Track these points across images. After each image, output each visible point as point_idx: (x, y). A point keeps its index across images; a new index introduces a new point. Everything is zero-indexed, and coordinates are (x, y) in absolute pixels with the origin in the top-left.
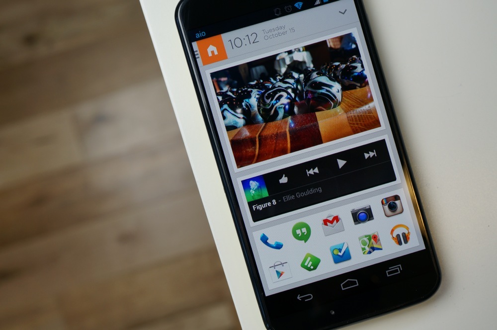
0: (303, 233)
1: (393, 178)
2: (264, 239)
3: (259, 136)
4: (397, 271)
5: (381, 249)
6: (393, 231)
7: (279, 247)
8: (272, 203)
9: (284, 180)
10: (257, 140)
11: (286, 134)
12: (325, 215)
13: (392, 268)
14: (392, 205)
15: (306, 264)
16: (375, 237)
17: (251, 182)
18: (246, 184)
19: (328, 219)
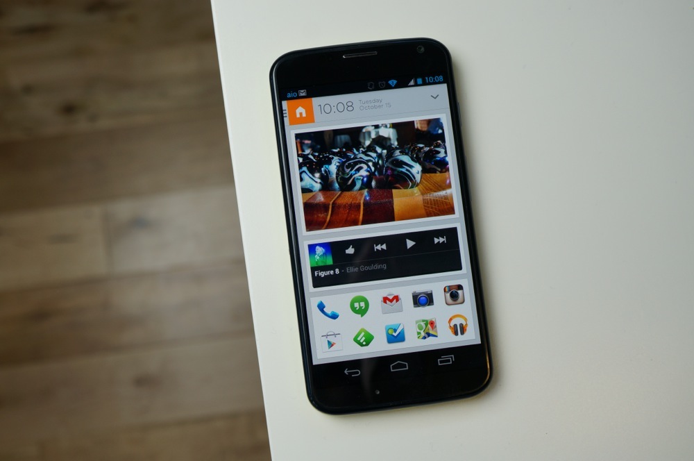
0: (360, 307)
1: (458, 267)
2: (321, 307)
3: (333, 203)
4: (449, 361)
5: (437, 336)
6: (451, 320)
7: (334, 317)
8: (335, 272)
9: (350, 251)
10: (331, 207)
11: (360, 206)
12: (387, 292)
13: (444, 358)
14: (454, 294)
15: (359, 339)
16: (432, 323)
17: (317, 247)
18: (312, 248)
19: (389, 297)
